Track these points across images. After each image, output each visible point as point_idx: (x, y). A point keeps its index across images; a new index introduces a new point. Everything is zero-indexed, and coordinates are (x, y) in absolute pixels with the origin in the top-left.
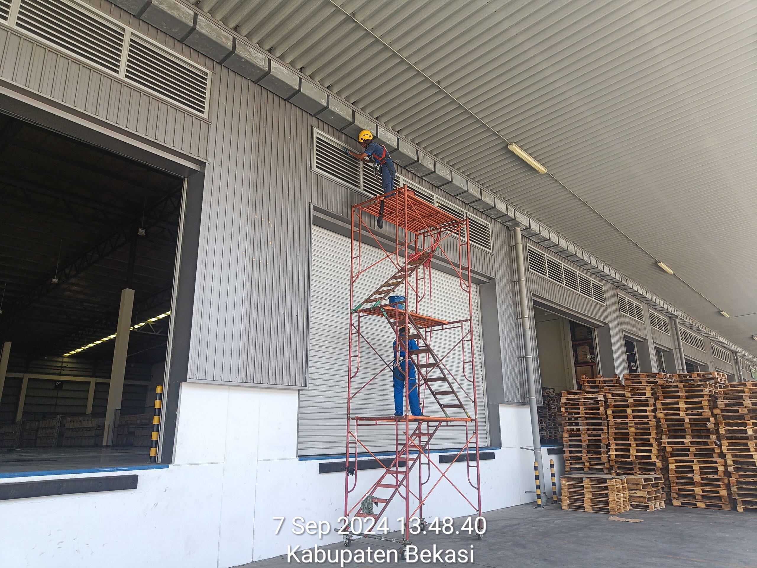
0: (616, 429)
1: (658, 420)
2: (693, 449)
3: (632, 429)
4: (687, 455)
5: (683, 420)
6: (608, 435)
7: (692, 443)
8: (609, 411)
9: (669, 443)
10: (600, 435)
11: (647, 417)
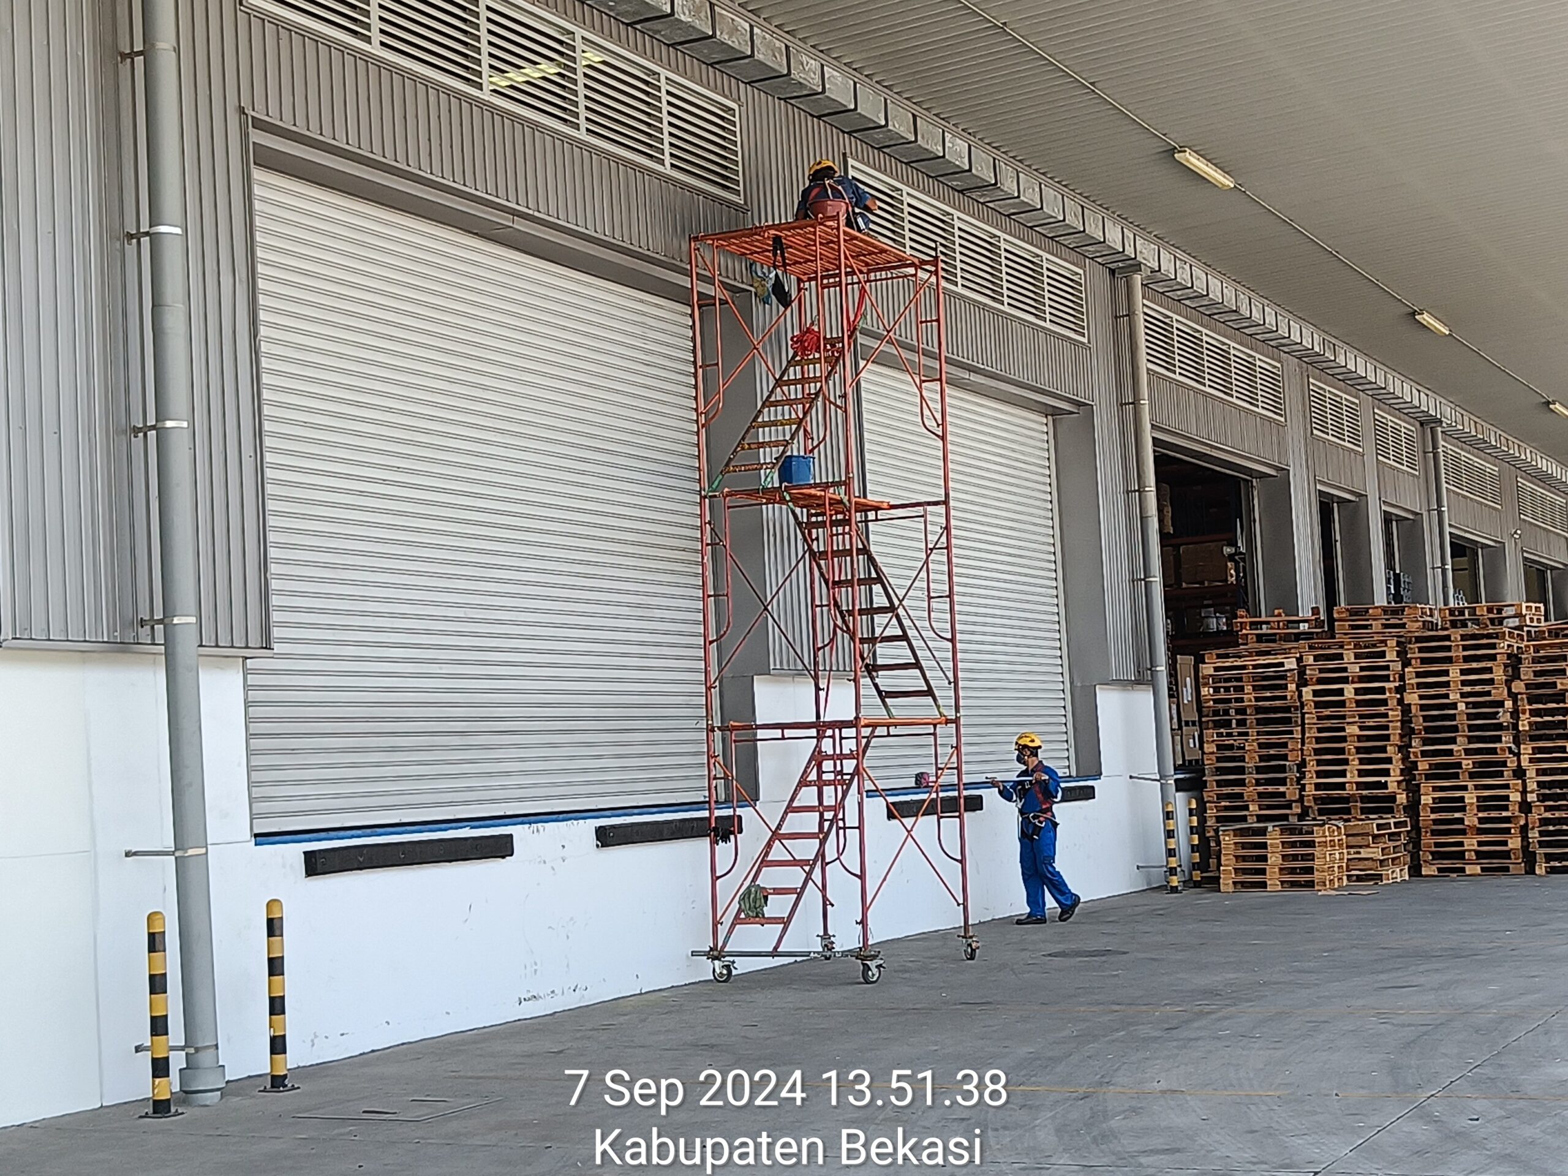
0: (1320, 730)
1: (1406, 709)
2: (1467, 763)
3: (1353, 730)
4: (1456, 776)
5: (1454, 706)
6: (1303, 744)
7: (1468, 752)
8: (1307, 692)
9: (1424, 754)
10: (1285, 745)
11: (1384, 702)
